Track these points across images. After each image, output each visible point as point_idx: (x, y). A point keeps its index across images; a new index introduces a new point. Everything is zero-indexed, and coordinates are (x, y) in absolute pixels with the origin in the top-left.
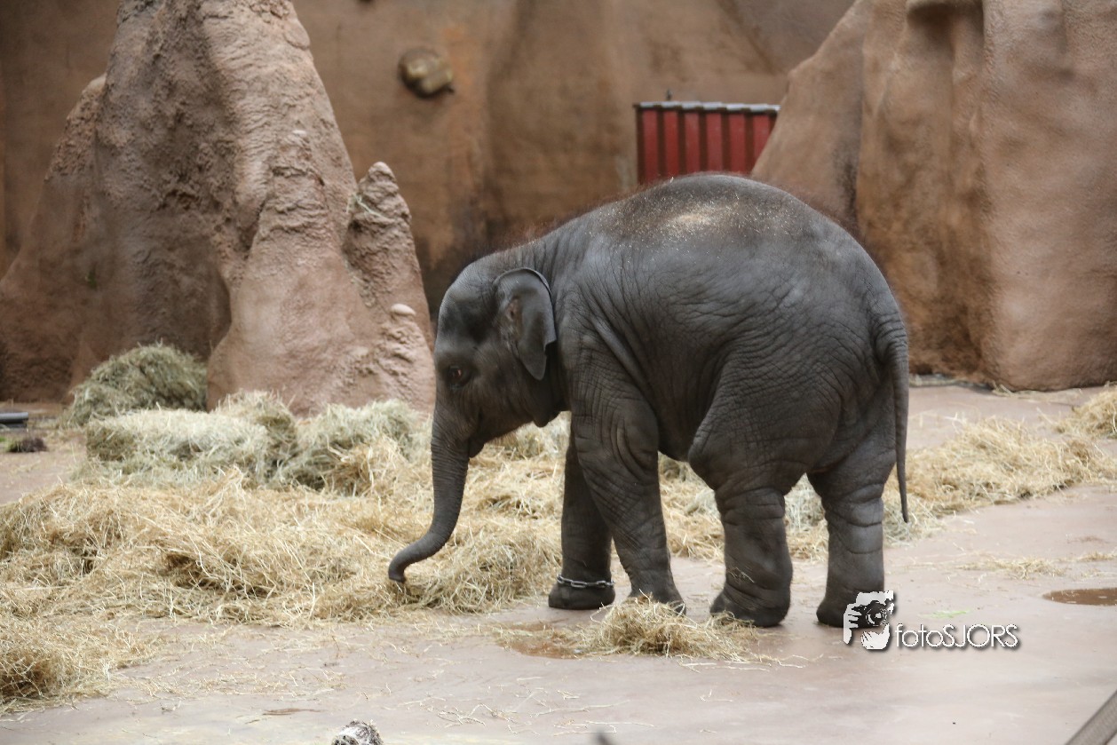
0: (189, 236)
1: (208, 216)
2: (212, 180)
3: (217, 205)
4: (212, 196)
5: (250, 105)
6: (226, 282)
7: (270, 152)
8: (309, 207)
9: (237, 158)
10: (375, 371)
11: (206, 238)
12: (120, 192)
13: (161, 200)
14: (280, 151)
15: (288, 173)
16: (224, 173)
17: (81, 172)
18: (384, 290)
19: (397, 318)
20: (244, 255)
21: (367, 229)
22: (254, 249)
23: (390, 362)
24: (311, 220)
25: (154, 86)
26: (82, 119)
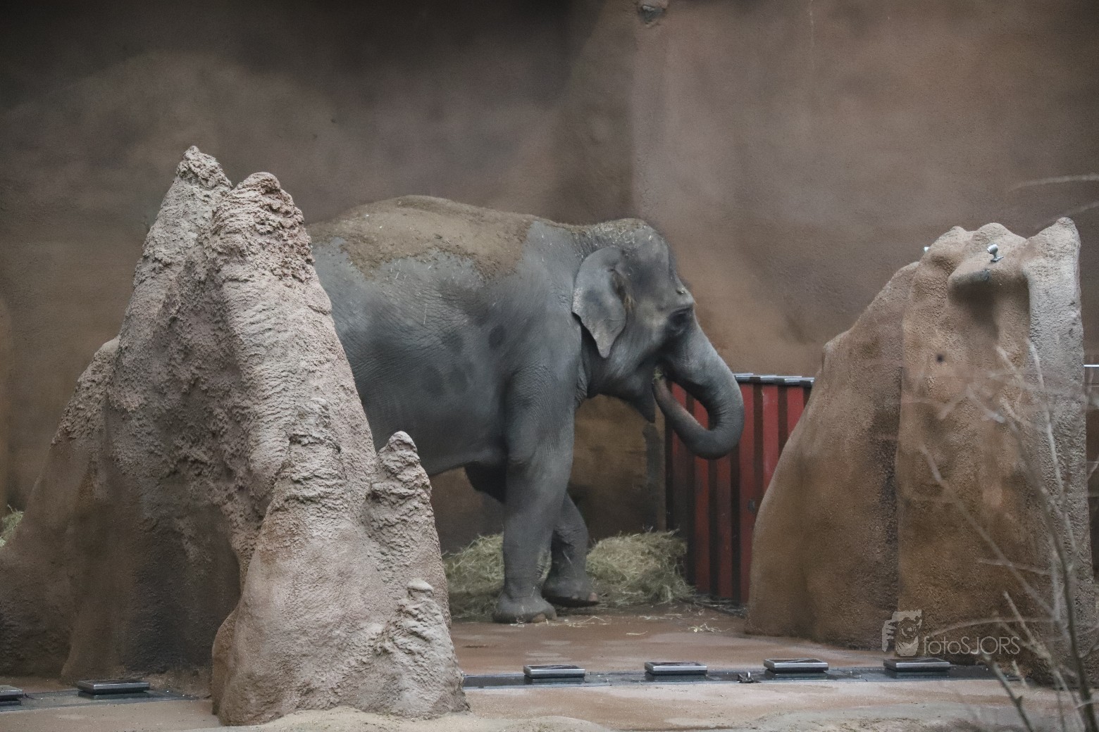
0: (200, 504)
1: (220, 484)
2: (226, 446)
3: (230, 474)
4: (225, 464)
5: (267, 370)
6: (238, 554)
7: (287, 419)
8: (324, 477)
9: (251, 425)
10: (391, 650)
11: (218, 506)
12: (129, 458)
13: (172, 466)
14: (297, 418)
15: (305, 441)
16: (239, 440)
17: (90, 436)
18: (402, 564)
19: (415, 594)
20: (256, 525)
21: (386, 500)
22: (267, 520)
23: (405, 640)
24: (329, 490)
25: (170, 349)
26: (94, 381)
